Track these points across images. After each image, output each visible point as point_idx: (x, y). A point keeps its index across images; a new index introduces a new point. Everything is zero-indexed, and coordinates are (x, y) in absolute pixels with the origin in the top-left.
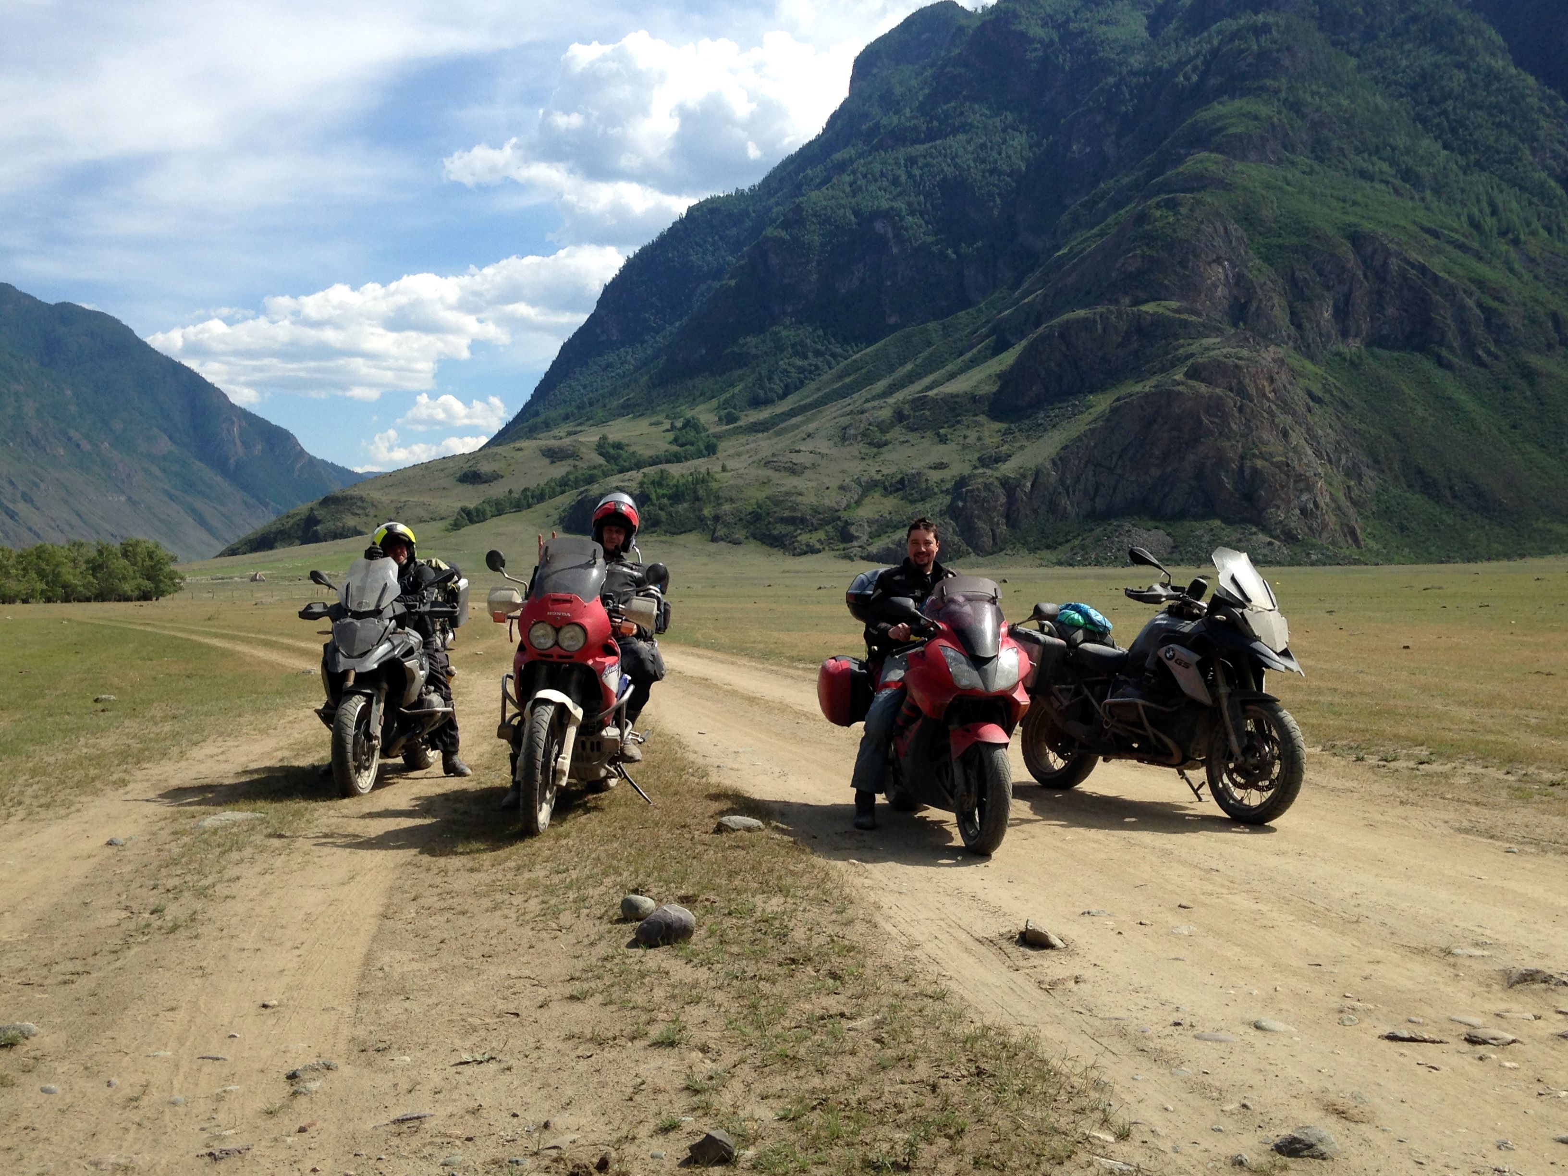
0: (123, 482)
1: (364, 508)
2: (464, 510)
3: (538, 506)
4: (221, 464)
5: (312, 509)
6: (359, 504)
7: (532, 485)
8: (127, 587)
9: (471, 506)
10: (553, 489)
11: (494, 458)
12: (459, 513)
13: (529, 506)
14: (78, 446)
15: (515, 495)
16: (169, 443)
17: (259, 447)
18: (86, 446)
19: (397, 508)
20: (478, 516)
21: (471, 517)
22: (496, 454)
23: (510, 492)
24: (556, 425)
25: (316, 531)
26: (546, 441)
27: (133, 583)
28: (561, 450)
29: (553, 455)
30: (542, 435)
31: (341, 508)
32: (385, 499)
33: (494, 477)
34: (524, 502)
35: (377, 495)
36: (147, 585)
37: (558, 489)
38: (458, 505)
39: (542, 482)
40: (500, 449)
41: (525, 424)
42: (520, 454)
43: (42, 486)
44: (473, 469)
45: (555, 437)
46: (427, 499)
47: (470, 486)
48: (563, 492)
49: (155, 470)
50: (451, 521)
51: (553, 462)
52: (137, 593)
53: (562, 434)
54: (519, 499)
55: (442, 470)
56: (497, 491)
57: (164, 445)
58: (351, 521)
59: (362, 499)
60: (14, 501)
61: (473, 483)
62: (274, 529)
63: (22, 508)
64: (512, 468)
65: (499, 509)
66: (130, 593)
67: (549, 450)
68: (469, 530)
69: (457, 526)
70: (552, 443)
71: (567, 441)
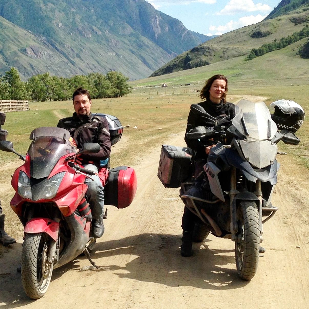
0: (114, 47)
1: (209, 52)
2: (253, 50)
3: (288, 46)
4: (152, 37)
5: (187, 54)
6: (207, 50)
7: (286, 36)
8: (109, 92)
9: (257, 48)
10: (296, 38)
11: (267, 25)
12: (251, 52)
13: (284, 46)
14: (96, 33)
15: (278, 42)
16: (131, 29)
17: (167, 28)
18: (100, 33)
19: (224, 51)
20: (260, 53)
21: (257, 53)
22: (269, 23)
23: (275, 40)
24: (298, 7)
25: (189, 64)
26: (293, 14)
27: (112, 90)
28: (300, 18)
29: (296, 21)
30: (291, 12)
31: (199, 53)
32: (219, 48)
33: (268, 34)
34: (282, 45)
35: (215, 46)
36: (117, 91)
37: (299, 37)
38: (251, 48)
39: (291, 35)
40: (270, 21)
41: (283, 8)
42: (280, 22)
43: (84, 50)
44: (258, 30)
45: (297, 13)
46: (237, 46)
47: (257, 39)
48: (301, 39)
49: (126, 41)
50: (247, 56)
51: (296, 25)
52: (113, 94)
53: (301, 11)
54: (280, 43)
55: (244, 32)
56: (269, 40)
57: (129, 30)
58: (204, 59)
59: (208, 48)
60: (73, 58)
61: (258, 38)
62: (172, 64)
63: (76, 60)
64: (276, 29)
65: (270, 49)
66: (110, 94)
67: (294, 19)
68: (256, 59)
69: (250, 58)
70: (296, 15)
71: (303, 14)
